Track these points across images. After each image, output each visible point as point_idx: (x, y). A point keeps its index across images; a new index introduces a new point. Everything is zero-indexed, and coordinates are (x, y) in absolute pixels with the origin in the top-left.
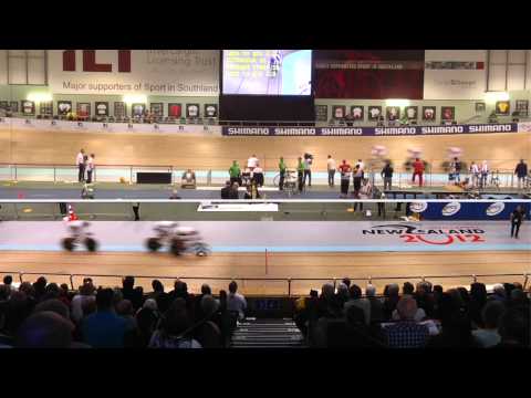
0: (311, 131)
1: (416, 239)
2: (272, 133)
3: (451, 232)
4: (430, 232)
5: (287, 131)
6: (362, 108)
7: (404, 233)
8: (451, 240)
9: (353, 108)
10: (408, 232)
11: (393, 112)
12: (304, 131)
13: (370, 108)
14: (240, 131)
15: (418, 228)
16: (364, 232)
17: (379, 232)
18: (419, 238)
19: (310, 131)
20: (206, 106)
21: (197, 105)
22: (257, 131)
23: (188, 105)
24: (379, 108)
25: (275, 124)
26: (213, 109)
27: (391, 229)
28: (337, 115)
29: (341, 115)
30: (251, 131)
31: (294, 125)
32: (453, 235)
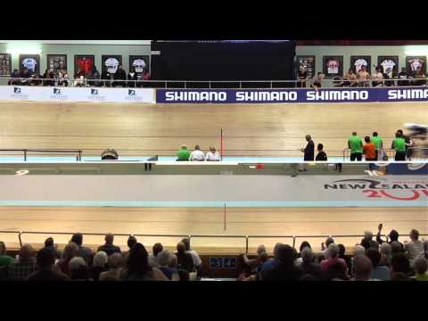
0: (291, 95)
1: (379, 194)
2: (232, 99)
3: (417, 187)
4: (394, 187)
5: (254, 96)
6: (368, 59)
7: (367, 188)
8: (417, 196)
9: (354, 59)
10: (372, 187)
11: (416, 65)
12: (279, 96)
13: (381, 59)
14: (184, 96)
15: (382, 182)
16: (326, 186)
17: (341, 186)
18: (383, 192)
19: (288, 96)
20: (132, 58)
21: (119, 58)
22: (209, 96)
23: (105, 58)
24: (395, 59)
25: (237, 85)
26: (142, 63)
27: (353, 184)
28: (330, 71)
29: (336, 71)
30: (200, 96)
31: (265, 86)
32: (419, 190)
